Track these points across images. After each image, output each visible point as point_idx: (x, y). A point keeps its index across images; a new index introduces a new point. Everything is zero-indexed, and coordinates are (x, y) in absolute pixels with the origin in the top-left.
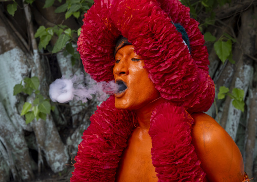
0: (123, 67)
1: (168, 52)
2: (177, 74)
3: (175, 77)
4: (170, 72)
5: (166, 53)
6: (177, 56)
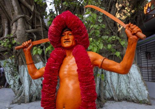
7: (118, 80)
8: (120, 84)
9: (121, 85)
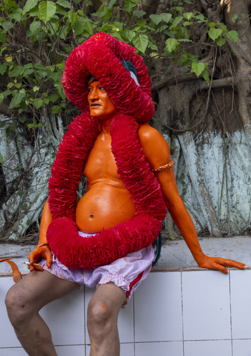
0: (95, 96)
1: (121, 85)
2: (129, 98)
3: (128, 100)
4: (123, 98)
5: (120, 86)
6: (127, 87)
7: (225, 171)
8: (229, 185)
9: (232, 187)
